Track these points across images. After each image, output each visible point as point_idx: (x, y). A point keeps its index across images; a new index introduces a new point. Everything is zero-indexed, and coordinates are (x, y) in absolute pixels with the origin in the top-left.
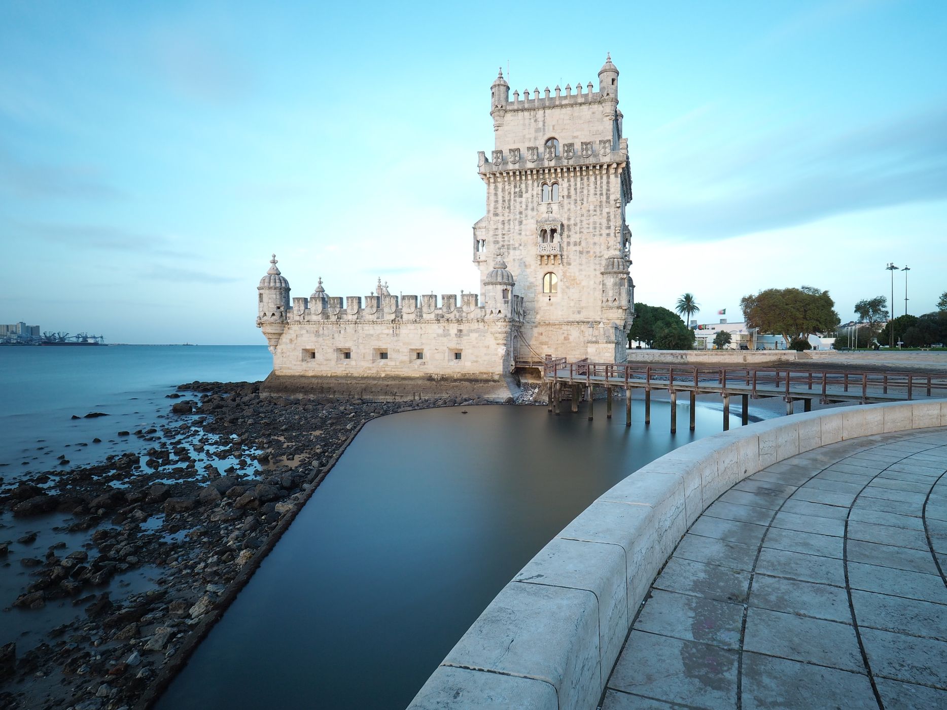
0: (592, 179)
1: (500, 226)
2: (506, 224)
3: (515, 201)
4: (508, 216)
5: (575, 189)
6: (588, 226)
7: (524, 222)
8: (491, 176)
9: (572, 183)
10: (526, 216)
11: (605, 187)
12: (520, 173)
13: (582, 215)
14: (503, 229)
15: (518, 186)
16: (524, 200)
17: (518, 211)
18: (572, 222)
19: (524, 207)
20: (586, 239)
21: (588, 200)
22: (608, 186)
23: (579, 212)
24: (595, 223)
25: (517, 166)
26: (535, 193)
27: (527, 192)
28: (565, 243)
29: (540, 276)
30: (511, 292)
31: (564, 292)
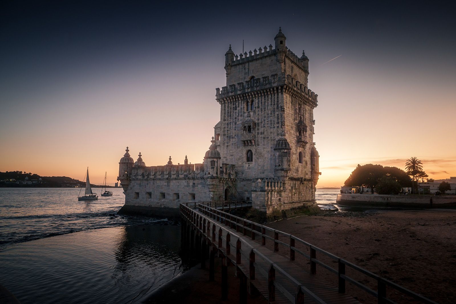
0: (270, 96)
1: (226, 126)
2: (229, 125)
3: (233, 112)
4: (230, 120)
5: (262, 103)
6: (267, 123)
7: (237, 123)
8: (222, 100)
9: (260, 100)
10: (238, 120)
11: (276, 100)
12: (235, 97)
13: (265, 117)
14: (228, 127)
15: (235, 104)
16: (237, 111)
17: (235, 117)
18: (260, 121)
19: (237, 115)
20: (267, 130)
21: (267, 108)
22: (278, 100)
23: (263, 115)
24: (271, 121)
25: (233, 94)
26: (242, 107)
27: (239, 107)
28: (257, 133)
29: (245, 152)
30: (217, 162)
31: (256, 162)
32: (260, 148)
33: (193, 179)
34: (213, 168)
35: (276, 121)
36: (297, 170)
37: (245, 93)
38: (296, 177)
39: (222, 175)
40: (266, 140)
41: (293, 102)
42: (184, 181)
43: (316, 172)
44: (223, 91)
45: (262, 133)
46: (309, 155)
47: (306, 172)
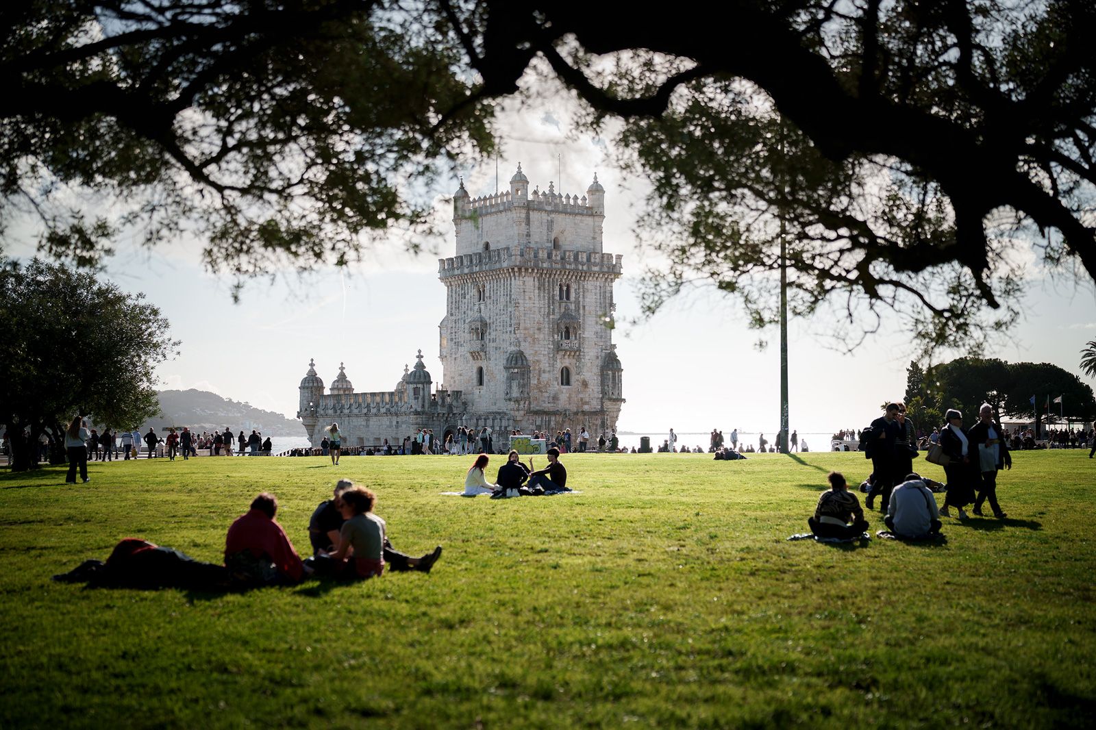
0: (502, 281)
1: (454, 325)
2: (457, 323)
3: (462, 301)
4: (458, 316)
5: (493, 291)
6: (499, 324)
7: (466, 321)
8: (447, 281)
9: (492, 286)
10: (468, 316)
11: (509, 288)
13: (497, 314)
15: (463, 289)
16: (466, 301)
17: (463, 311)
18: (492, 320)
19: (466, 307)
20: (499, 336)
21: (500, 301)
23: (495, 311)
24: (503, 321)
25: (459, 272)
26: (472, 295)
27: (468, 294)
28: (488, 340)
29: (475, 370)
30: (423, 389)
31: (487, 386)
32: (492, 363)
33: (396, 414)
34: (416, 398)
35: (509, 323)
36: (555, 398)
37: (473, 274)
38: (551, 409)
40: (498, 352)
41: (544, 285)
42: (385, 419)
43: (610, 399)
44: (449, 264)
45: (494, 341)
46: (596, 370)
47: (582, 399)
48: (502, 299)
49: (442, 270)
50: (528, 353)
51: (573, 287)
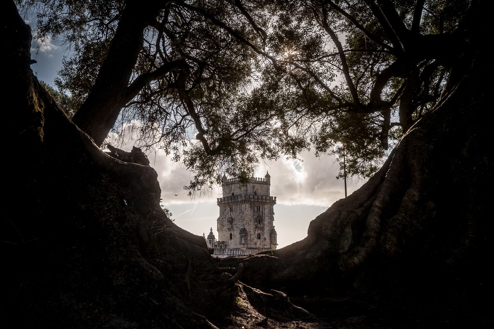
2: (223, 219)
4: (223, 216)
6: (237, 219)
7: (226, 218)
8: (220, 205)
9: (235, 207)
11: (241, 208)
13: (237, 216)
15: (225, 208)
16: (226, 211)
17: (225, 215)
20: (237, 223)
24: (239, 218)
25: (224, 202)
27: (227, 209)
28: (234, 224)
29: (229, 234)
30: (213, 241)
31: (233, 240)
32: (235, 232)
35: (241, 219)
36: (256, 244)
37: (229, 203)
38: (255, 247)
39: (216, 247)
40: (237, 228)
41: (252, 206)
43: (273, 244)
44: (220, 200)
45: (236, 225)
46: (268, 234)
47: (264, 244)
48: (238, 211)
49: (218, 202)
50: (247, 228)
51: (261, 207)
